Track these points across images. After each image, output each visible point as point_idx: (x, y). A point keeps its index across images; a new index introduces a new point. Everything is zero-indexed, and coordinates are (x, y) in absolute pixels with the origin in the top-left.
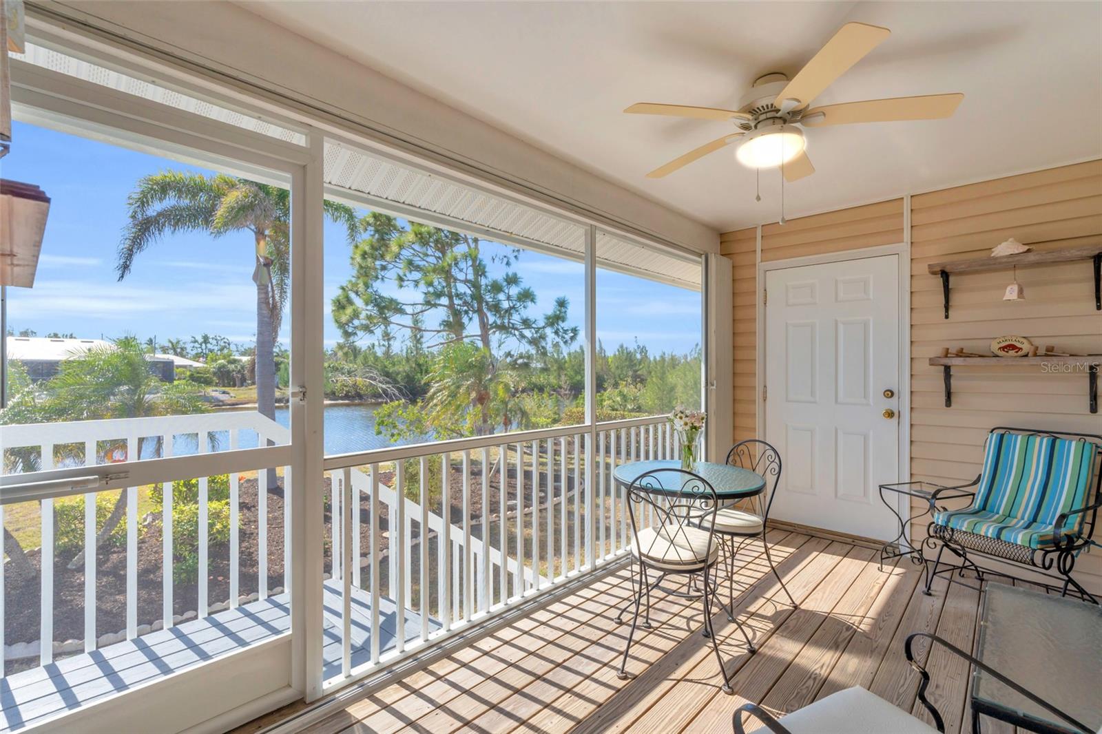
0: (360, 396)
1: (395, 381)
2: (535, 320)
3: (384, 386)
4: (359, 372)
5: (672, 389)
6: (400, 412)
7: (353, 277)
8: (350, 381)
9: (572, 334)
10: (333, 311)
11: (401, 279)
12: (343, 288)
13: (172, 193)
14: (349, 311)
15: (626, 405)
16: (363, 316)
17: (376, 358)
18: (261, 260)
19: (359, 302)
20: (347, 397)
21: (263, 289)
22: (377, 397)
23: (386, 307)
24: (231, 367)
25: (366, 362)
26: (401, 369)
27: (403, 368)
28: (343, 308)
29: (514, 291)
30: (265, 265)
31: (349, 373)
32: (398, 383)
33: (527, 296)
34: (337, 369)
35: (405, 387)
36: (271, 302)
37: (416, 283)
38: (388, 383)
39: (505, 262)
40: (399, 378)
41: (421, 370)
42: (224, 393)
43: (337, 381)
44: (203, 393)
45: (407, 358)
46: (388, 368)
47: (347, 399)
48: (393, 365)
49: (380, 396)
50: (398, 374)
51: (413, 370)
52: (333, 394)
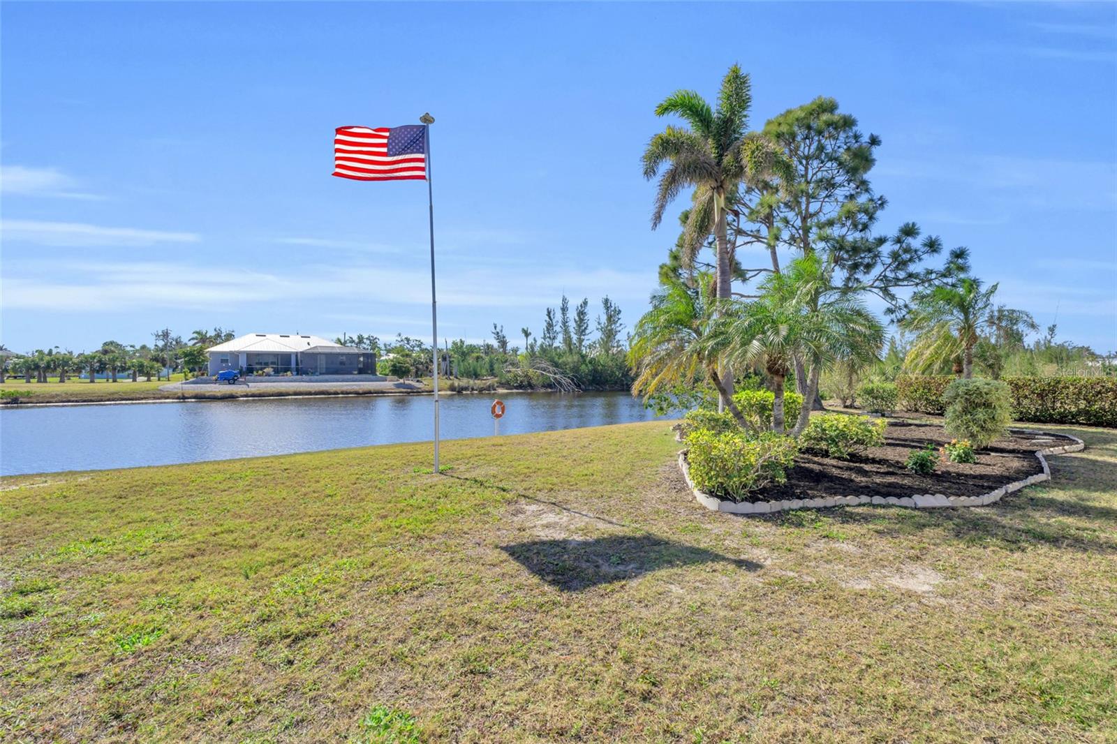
0: (530, 386)
1: (565, 371)
3: (555, 376)
8: (520, 372)
22: (546, 388)
31: (512, 364)
32: (568, 373)
35: (575, 377)
38: (559, 373)
40: (568, 368)
41: (585, 361)
42: (418, 381)
43: (510, 372)
44: (401, 381)
45: (571, 350)
46: (556, 359)
47: (521, 389)
48: (560, 356)
49: (550, 386)
50: (566, 365)
51: (579, 361)
52: (506, 384)
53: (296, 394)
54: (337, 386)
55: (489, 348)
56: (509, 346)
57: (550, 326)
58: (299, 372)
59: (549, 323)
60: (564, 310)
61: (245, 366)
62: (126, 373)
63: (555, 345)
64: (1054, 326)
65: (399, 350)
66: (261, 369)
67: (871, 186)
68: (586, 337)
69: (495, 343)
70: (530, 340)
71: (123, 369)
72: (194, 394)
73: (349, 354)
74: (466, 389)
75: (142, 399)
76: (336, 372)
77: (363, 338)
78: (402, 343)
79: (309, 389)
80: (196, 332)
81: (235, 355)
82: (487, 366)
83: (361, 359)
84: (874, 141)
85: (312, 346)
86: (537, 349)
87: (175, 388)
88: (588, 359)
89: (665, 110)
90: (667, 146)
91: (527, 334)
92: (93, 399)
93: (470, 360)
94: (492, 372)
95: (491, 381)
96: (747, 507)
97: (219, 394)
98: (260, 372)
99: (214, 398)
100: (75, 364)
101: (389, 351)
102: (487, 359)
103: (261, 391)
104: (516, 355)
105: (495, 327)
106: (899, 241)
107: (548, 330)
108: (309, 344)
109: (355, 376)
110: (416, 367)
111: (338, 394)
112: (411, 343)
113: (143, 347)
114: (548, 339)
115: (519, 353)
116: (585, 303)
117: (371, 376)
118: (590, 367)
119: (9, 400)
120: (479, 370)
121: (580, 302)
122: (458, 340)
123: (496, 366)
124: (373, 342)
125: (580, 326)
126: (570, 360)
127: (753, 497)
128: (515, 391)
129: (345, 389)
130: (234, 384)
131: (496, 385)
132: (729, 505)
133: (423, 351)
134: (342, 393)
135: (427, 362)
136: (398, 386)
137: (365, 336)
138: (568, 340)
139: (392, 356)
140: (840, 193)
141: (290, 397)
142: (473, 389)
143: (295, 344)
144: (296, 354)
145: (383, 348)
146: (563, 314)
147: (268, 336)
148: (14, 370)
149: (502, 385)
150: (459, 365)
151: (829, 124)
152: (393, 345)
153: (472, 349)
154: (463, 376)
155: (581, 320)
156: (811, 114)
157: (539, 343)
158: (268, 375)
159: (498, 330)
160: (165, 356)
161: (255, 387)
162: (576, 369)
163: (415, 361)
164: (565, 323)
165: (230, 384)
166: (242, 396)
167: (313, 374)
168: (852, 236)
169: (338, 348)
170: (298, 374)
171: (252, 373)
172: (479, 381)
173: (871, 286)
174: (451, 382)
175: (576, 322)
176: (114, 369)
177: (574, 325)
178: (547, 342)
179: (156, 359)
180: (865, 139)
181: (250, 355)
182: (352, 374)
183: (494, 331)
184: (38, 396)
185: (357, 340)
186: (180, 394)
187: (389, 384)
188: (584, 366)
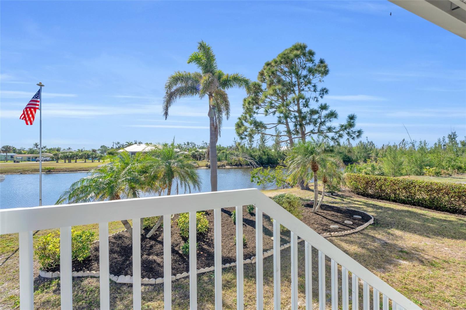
0: (241, 165)
1: (255, 159)
2: (335, 128)
3: (250, 161)
4: (240, 155)
5: (401, 164)
6: (261, 172)
7: (244, 113)
8: (237, 159)
9: (358, 134)
10: (236, 129)
11: (267, 111)
12: (240, 119)
13: (179, 82)
14: (243, 128)
15: (374, 172)
16: (249, 130)
17: (247, 149)
18: (211, 107)
19: (246, 124)
20: (236, 165)
21: (212, 119)
22: (248, 165)
23: (259, 126)
24: (196, 153)
25: (243, 151)
26: (257, 154)
27: (258, 153)
28: (240, 127)
29: (324, 113)
30: (213, 108)
31: (237, 155)
32: (256, 159)
33: (333, 115)
34: (232, 154)
35: (259, 161)
36: (215, 125)
37: (274, 113)
38: (252, 159)
39: (315, 100)
40: (256, 157)
41: (265, 154)
43: (233, 159)
46: (252, 153)
48: (254, 152)
50: (256, 156)
51: (262, 154)
52: (231, 164)
63: (252, 147)
71: (96, 158)
82: (226, 156)
92: (74, 170)
94: (226, 159)
95: (225, 162)
100: (80, 156)
102: (226, 153)
119: (47, 171)
120: (221, 157)
123: (228, 156)
128: (234, 167)
131: (225, 164)
137: (190, 142)
148: (61, 158)
149: (228, 164)
153: (222, 149)
162: (260, 158)
163: (200, 153)
172: (220, 163)
176: (92, 157)
178: (249, 146)
184: (57, 169)
185: (187, 144)
188: (264, 156)
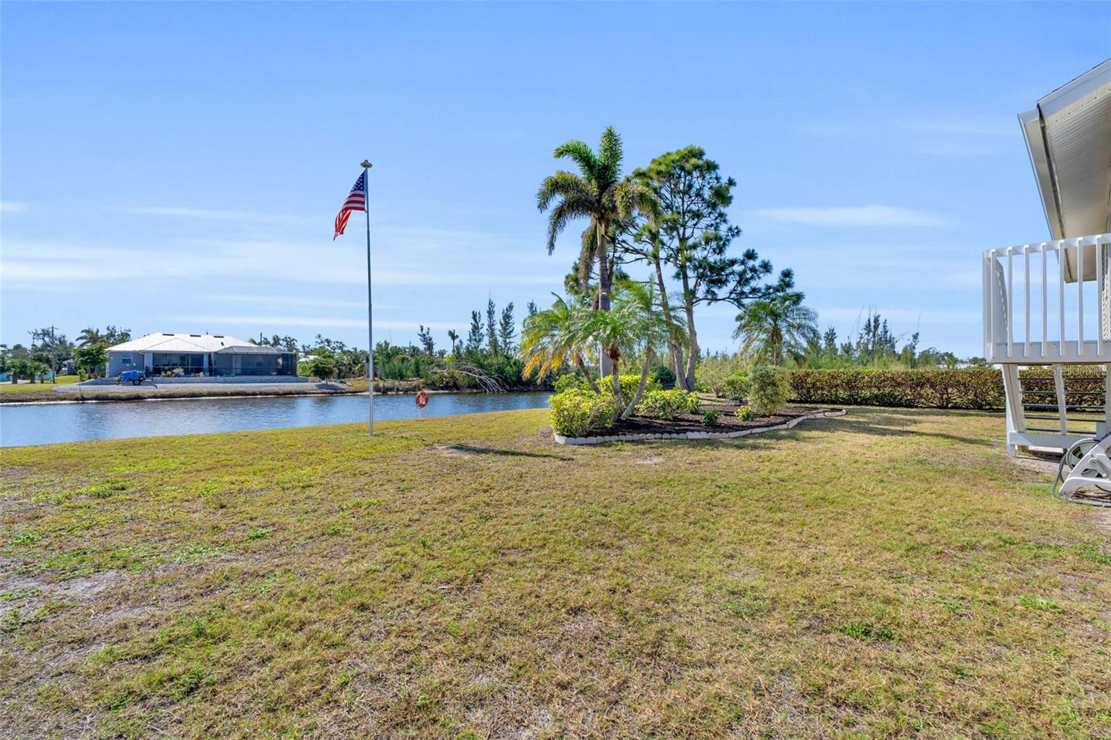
0: (456, 386)
1: (491, 372)
3: (481, 377)
4: (453, 365)
8: (447, 373)
17: (470, 352)
20: (446, 387)
22: (472, 388)
25: (460, 356)
32: (494, 374)
35: (500, 378)
40: (493, 370)
42: (341, 382)
43: (436, 373)
44: (324, 382)
45: (496, 352)
46: (482, 361)
47: (447, 389)
48: (486, 357)
49: (476, 386)
50: (491, 366)
51: (504, 363)
52: (432, 386)
53: (210, 395)
54: (255, 387)
55: (415, 350)
56: (436, 349)
57: (476, 329)
58: (213, 372)
59: (474, 326)
60: (490, 313)
61: (151, 367)
62: (5, 375)
63: (481, 347)
64: (917, 334)
65: (320, 352)
66: (170, 370)
67: (727, 218)
68: (511, 340)
69: (422, 346)
70: (457, 341)
72: (94, 395)
73: (267, 355)
74: (391, 389)
75: (34, 400)
76: (253, 373)
77: (279, 339)
78: (322, 345)
79: (224, 390)
80: (86, 331)
81: (140, 355)
82: (413, 367)
83: (280, 361)
84: (731, 183)
85: (226, 346)
86: (463, 351)
87: (71, 389)
88: (512, 361)
89: (560, 153)
90: (556, 186)
91: (453, 336)
93: (396, 362)
94: (417, 373)
95: (416, 381)
96: (582, 440)
97: (123, 395)
98: (169, 373)
99: (118, 400)
101: (307, 353)
102: (413, 361)
103: (172, 392)
104: (443, 358)
105: (422, 330)
106: (743, 263)
107: (474, 332)
108: (222, 344)
109: (275, 378)
110: (339, 369)
111: (256, 395)
112: (332, 345)
113: (18, 347)
114: (473, 342)
115: (445, 356)
116: (511, 307)
117: (291, 377)
118: (515, 369)
120: (404, 370)
121: (506, 306)
122: (382, 342)
123: (422, 367)
124: (290, 343)
125: (505, 329)
126: (495, 362)
127: (590, 434)
128: (441, 391)
129: (263, 389)
130: (139, 384)
131: (421, 386)
132: (572, 439)
133: (344, 352)
134: (261, 394)
135: (350, 364)
136: (320, 387)
137: (282, 337)
138: (494, 343)
139: (312, 357)
140: (704, 222)
141: (204, 398)
142: (398, 390)
143: (206, 345)
144: (209, 355)
145: (301, 350)
146: (489, 317)
147: (176, 335)
149: (428, 386)
150: (384, 365)
151: (696, 167)
152: (313, 347)
153: (397, 351)
154: (388, 377)
155: (507, 323)
156: (684, 158)
157: (465, 344)
158: (178, 375)
159: (424, 332)
160: (50, 356)
161: (165, 387)
162: (501, 371)
163: (337, 363)
164: (491, 326)
165: (134, 384)
166: (150, 397)
167: (228, 374)
168: (713, 258)
169: (255, 349)
170: (211, 375)
171: (160, 373)
172: (405, 383)
173: (728, 298)
174: (375, 383)
175: (501, 325)
177: (500, 328)
178: (473, 344)
179: (40, 359)
180: (724, 181)
181: (157, 356)
182: (270, 375)
183: (420, 333)
185: (272, 342)
186: (78, 396)
187: (311, 385)
188: (508, 368)
